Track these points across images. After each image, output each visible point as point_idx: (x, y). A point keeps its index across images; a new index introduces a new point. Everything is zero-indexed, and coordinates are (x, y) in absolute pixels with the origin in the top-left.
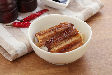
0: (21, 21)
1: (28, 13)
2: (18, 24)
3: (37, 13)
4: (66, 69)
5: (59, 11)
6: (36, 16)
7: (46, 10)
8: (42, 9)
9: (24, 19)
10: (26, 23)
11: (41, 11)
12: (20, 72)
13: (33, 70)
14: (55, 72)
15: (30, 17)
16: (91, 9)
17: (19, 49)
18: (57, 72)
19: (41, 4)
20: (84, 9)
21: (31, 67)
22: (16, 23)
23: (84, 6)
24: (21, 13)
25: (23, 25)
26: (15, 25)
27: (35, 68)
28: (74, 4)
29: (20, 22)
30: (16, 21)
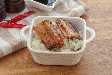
0: (9, 22)
1: (15, 14)
2: (5, 24)
3: (24, 14)
4: (48, 69)
5: (46, 12)
6: (22, 17)
7: (33, 11)
8: (29, 10)
9: (11, 20)
10: (13, 23)
11: (28, 12)
12: (4, 70)
13: (17, 69)
14: (37, 71)
15: (18, 18)
16: (75, 12)
17: (4, 49)
18: (39, 71)
19: (29, 6)
20: (69, 11)
21: (15, 65)
22: (4, 23)
23: (69, 9)
24: (9, 14)
25: (10, 25)
26: (3, 25)
27: (19, 67)
28: (60, 7)
29: (7, 22)
30: (4, 21)
